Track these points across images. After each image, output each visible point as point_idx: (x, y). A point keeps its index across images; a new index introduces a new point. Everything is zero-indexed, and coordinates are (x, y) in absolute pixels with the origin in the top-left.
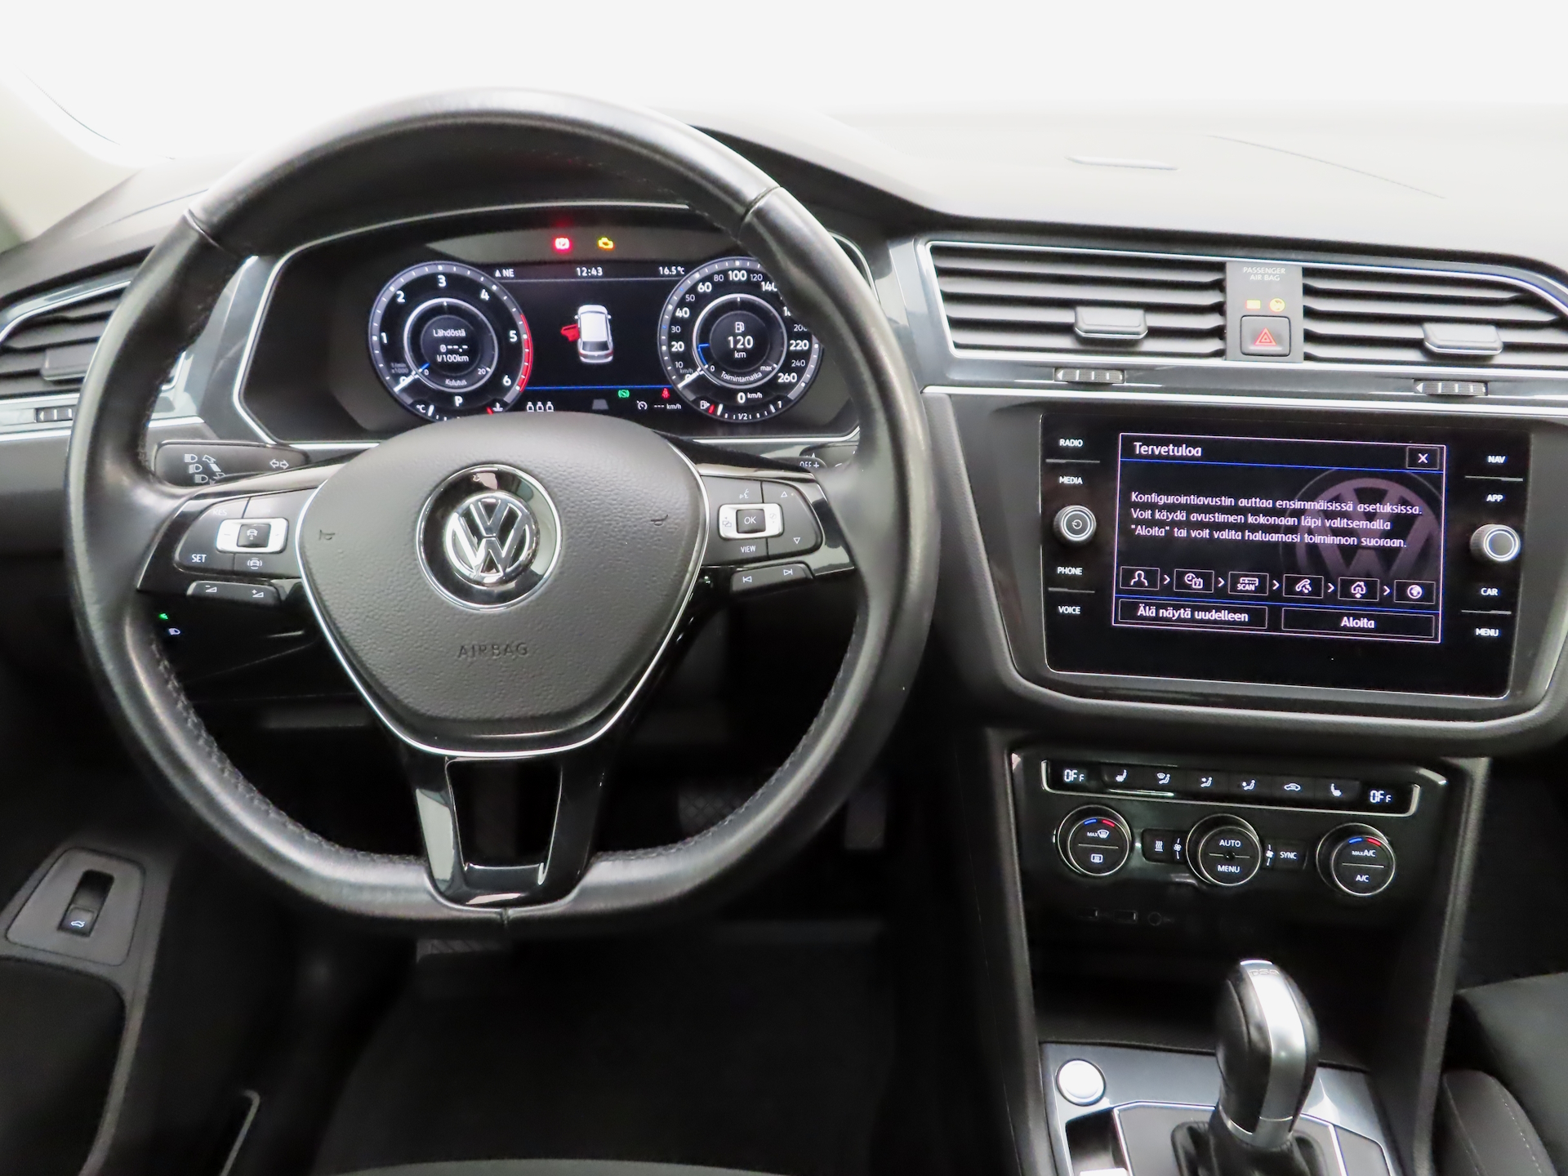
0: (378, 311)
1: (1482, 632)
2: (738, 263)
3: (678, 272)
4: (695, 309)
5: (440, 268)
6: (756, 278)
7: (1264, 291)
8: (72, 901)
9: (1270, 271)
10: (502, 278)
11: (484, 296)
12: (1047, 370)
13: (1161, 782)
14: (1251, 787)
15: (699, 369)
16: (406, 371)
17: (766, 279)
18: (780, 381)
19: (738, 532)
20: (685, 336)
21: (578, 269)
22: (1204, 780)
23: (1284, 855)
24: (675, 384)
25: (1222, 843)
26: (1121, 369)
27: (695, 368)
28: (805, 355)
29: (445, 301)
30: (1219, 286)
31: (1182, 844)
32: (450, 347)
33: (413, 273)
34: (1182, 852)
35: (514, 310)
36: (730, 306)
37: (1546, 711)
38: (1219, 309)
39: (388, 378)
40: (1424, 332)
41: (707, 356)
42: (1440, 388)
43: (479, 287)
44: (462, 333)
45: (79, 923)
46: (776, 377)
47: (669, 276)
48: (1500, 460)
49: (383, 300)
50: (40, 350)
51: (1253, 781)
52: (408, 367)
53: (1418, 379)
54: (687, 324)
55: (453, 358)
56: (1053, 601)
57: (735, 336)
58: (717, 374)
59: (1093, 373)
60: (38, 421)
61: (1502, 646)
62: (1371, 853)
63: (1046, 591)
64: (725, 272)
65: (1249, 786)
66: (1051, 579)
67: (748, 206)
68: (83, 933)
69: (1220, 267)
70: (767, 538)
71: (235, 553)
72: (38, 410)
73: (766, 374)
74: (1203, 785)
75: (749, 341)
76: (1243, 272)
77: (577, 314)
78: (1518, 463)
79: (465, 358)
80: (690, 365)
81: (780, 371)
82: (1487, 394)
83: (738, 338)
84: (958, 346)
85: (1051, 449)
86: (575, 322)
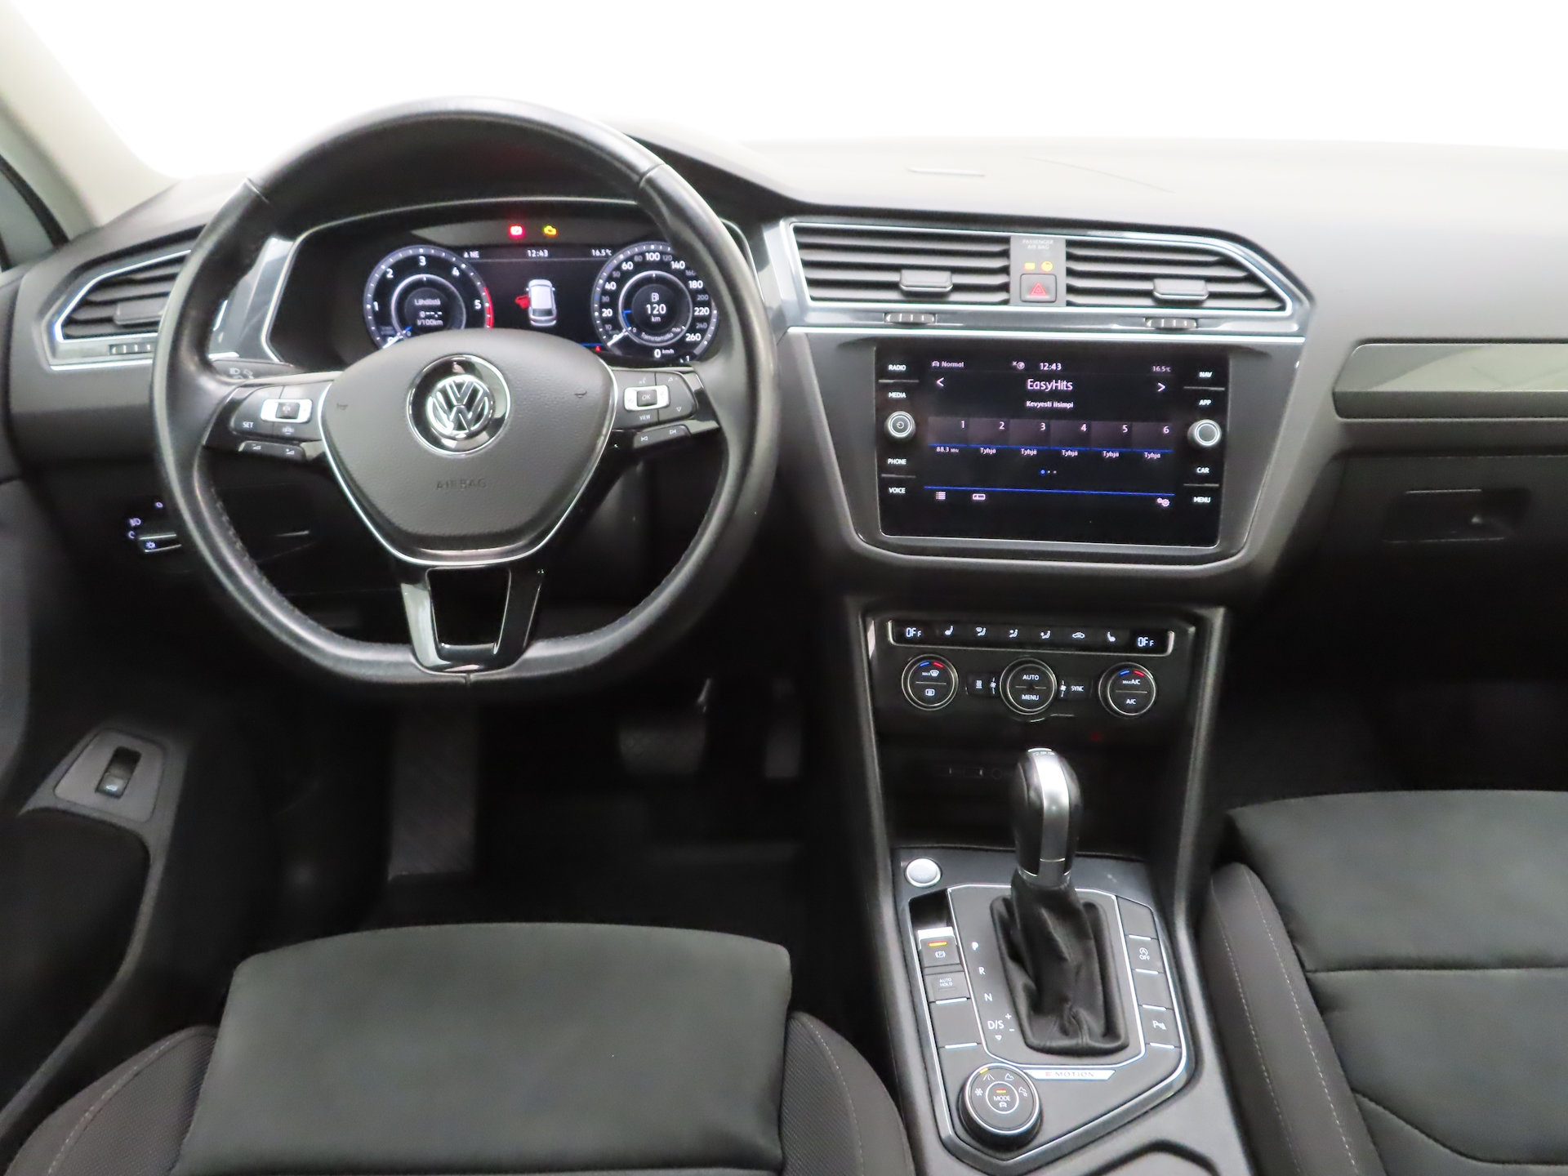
0: (372, 285)
1: (1199, 500)
2: (653, 247)
3: (607, 254)
4: (621, 282)
5: (421, 251)
6: (667, 258)
7: (1038, 257)
8: (107, 770)
9: (1042, 242)
10: (470, 258)
11: (456, 272)
12: (879, 314)
13: (979, 635)
14: (1048, 636)
15: (624, 330)
16: (392, 332)
17: (676, 259)
18: (688, 339)
19: (638, 405)
20: (612, 305)
21: (529, 251)
22: (1012, 631)
23: (1074, 688)
24: (606, 342)
25: (1025, 677)
26: (933, 313)
27: (620, 329)
28: (706, 319)
29: (424, 277)
30: (1005, 254)
31: (997, 682)
32: (428, 313)
33: (400, 255)
34: (997, 688)
35: (479, 283)
36: (648, 280)
37: (1246, 555)
38: (1005, 270)
39: (378, 338)
40: (1154, 284)
41: (630, 321)
42: (1163, 324)
43: (450, 266)
44: (437, 302)
45: (113, 788)
46: (684, 337)
47: (599, 257)
48: (1208, 375)
49: (376, 275)
50: (113, 303)
51: (1049, 632)
52: (394, 329)
53: (1148, 318)
54: (614, 295)
55: (430, 323)
56: (884, 485)
57: (651, 304)
58: (638, 335)
59: (912, 316)
60: (111, 354)
61: (1213, 510)
62: (1136, 682)
63: (879, 478)
64: (642, 254)
65: (1045, 636)
66: (883, 467)
67: (642, 175)
68: (116, 796)
69: (1006, 240)
70: (658, 409)
71: (274, 423)
72: (111, 346)
73: (676, 334)
74: (1011, 636)
75: (662, 308)
76: (1024, 244)
77: (527, 287)
78: (1221, 378)
79: (440, 322)
80: (617, 328)
81: (688, 331)
82: (1197, 327)
83: (654, 305)
84: (813, 299)
85: (882, 372)
86: (527, 293)
